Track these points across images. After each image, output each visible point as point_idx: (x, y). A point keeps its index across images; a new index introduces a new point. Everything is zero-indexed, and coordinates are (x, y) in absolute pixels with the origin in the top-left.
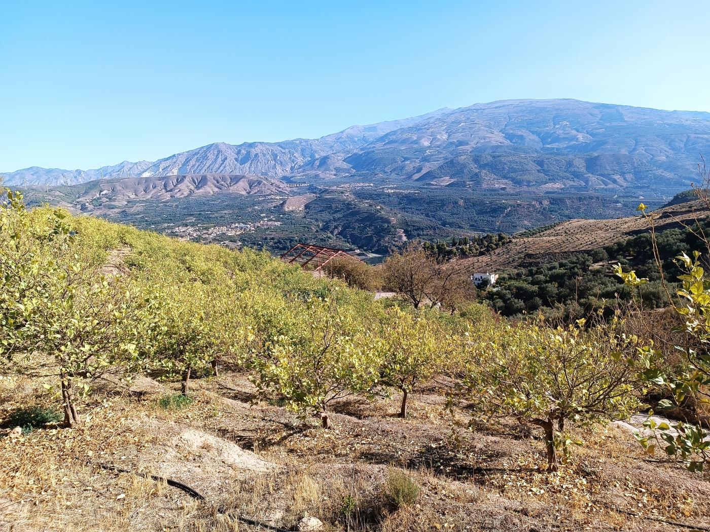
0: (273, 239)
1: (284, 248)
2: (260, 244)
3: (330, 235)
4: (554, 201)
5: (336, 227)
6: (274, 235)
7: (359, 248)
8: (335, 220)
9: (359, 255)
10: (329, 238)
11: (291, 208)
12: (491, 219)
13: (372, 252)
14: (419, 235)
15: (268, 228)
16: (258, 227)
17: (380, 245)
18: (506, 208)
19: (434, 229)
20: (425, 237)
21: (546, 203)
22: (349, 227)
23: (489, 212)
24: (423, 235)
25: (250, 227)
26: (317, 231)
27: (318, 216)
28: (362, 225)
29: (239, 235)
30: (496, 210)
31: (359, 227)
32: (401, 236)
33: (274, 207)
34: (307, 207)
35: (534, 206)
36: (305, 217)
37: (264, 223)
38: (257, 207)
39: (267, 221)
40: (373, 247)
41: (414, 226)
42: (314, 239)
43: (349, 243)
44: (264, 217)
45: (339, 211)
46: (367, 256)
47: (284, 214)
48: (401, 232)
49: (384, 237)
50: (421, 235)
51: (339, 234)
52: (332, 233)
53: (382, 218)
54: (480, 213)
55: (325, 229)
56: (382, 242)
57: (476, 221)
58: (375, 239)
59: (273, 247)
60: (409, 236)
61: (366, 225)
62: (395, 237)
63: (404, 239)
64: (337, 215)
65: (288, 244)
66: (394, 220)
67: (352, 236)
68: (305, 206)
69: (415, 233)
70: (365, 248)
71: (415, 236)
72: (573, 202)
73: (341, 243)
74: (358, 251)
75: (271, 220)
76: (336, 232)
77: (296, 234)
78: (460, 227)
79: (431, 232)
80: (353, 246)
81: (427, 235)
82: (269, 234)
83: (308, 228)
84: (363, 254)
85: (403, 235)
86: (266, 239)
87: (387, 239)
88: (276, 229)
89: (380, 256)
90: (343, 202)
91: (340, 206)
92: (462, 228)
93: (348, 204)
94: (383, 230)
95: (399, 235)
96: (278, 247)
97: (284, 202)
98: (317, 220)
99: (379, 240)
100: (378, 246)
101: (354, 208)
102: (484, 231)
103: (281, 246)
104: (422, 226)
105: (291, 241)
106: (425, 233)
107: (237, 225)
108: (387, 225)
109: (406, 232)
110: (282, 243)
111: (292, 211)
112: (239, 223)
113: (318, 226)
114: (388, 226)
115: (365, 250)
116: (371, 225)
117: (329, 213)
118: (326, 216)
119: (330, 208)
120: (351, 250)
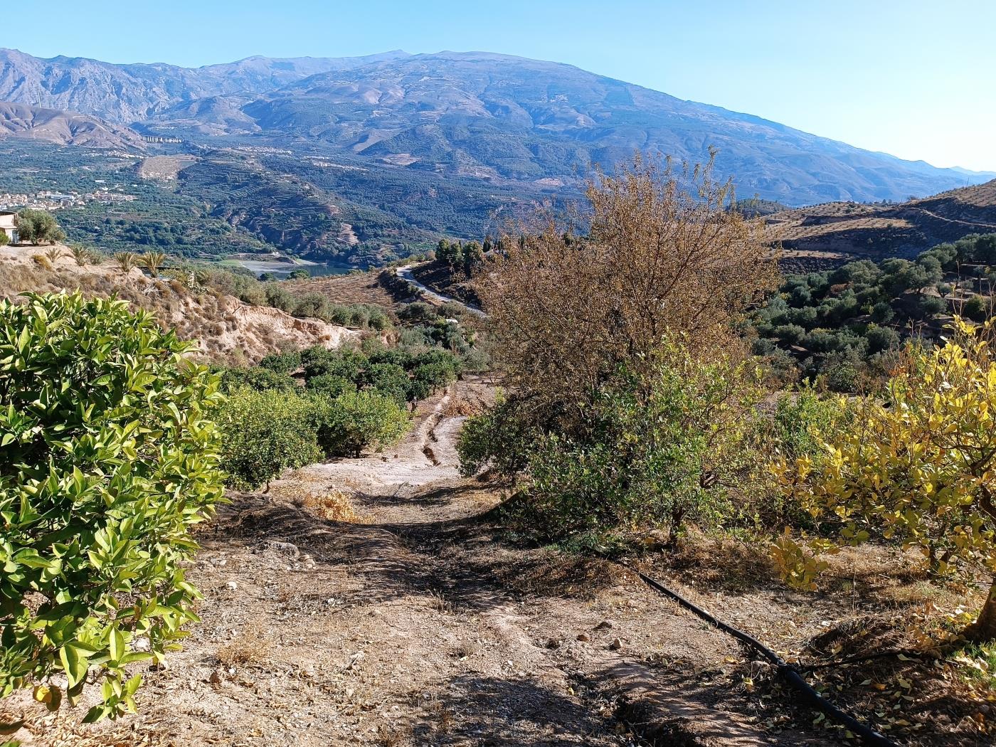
0: (121, 223)
1: (143, 241)
2: (96, 231)
3: (226, 224)
4: (559, 203)
5: (236, 213)
6: (123, 216)
7: (279, 249)
8: (233, 200)
9: (279, 259)
10: (225, 229)
11: (151, 175)
12: (477, 220)
13: (302, 258)
14: (376, 235)
15: (111, 205)
16: (91, 200)
17: (313, 247)
18: (496, 207)
19: (400, 228)
20: (385, 239)
21: (548, 204)
22: (259, 214)
23: (474, 210)
24: (383, 236)
25: (76, 199)
26: (203, 216)
27: (203, 192)
28: (281, 213)
29: (54, 212)
30: (482, 209)
31: (275, 215)
32: (347, 235)
33: (121, 170)
34: (181, 175)
35: (533, 207)
36: (178, 192)
37: (103, 194)
38: (86, 168)
39: (109, 192)
40: (303, 247)
41: (367, 221)
42: (199, 228)
43: (259, 239)
44: (102, 185)
45: (238, 187)
46: (292, 262)
47: (140, 183)
48: (348, 228)
49: (320, 234)
50: (379, 235)
51: (242, 224)
52: (229, 220)
53: (314, 204)
54: (462, 210)
55: (217, 213)
56: (317, 241)
57: (455, 222)
58: (305, 237)
59: (122, 237)
60: (361, 236)
61: (289, 214)
62: (338, 236)
63: (354, 240)
64: (237, 193)
65: (151, 234)
66: (335, 209)
67: (265, 229)
68: (179, 173)
69: (370, 231)
70: (289, 250)
71: (369, 237)
72: (581, 206)
73: (246, 238)
74: (277, 254)
75: (115, 191)
76: (236, 220)
77: (166, 218)
78: (432, 229)
79: (395, 232)
80: (267, 246)
81: (389, 236)
82: (113, 215)
83: (186, 210)
84: (286, 260)
85: (352, 233)
86: (108, 222)
87: (324, 237)
88: (126, 207)
89: (314, 264)
90: (247, 172)
91: (241, 179)
92: (434, 230)
93: (255, 177)
94: (318, 223)
95: (344, 232)
96: (131, 239)
97: (139, 164)
98: (201, 199)
99: (312, 239)
100: (311, 249)
101: (266, 183)
102: (465, 237)
103: (137, 236)
104: (380, 222)
105: (157, 229)
106: (385, 233)
107: (49, 194)
108: (324, 216)
109: (355, 228)
110: (138, 232)
111: (155, 180)
112: (53, 191)
113: (204, 208)
114: (326, 218)
115: (288, 254)
116: (297, 214)
117: (222, 188)
118: (217, 193)
119: (224, 180)
120: (265, 251)
